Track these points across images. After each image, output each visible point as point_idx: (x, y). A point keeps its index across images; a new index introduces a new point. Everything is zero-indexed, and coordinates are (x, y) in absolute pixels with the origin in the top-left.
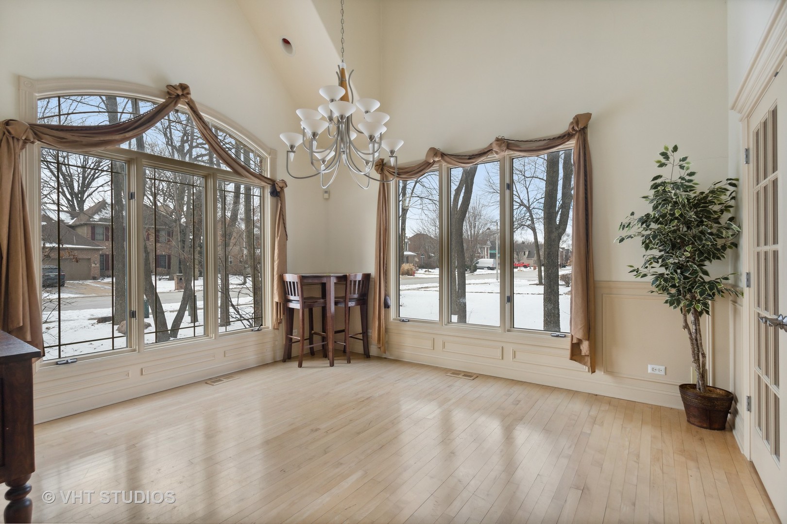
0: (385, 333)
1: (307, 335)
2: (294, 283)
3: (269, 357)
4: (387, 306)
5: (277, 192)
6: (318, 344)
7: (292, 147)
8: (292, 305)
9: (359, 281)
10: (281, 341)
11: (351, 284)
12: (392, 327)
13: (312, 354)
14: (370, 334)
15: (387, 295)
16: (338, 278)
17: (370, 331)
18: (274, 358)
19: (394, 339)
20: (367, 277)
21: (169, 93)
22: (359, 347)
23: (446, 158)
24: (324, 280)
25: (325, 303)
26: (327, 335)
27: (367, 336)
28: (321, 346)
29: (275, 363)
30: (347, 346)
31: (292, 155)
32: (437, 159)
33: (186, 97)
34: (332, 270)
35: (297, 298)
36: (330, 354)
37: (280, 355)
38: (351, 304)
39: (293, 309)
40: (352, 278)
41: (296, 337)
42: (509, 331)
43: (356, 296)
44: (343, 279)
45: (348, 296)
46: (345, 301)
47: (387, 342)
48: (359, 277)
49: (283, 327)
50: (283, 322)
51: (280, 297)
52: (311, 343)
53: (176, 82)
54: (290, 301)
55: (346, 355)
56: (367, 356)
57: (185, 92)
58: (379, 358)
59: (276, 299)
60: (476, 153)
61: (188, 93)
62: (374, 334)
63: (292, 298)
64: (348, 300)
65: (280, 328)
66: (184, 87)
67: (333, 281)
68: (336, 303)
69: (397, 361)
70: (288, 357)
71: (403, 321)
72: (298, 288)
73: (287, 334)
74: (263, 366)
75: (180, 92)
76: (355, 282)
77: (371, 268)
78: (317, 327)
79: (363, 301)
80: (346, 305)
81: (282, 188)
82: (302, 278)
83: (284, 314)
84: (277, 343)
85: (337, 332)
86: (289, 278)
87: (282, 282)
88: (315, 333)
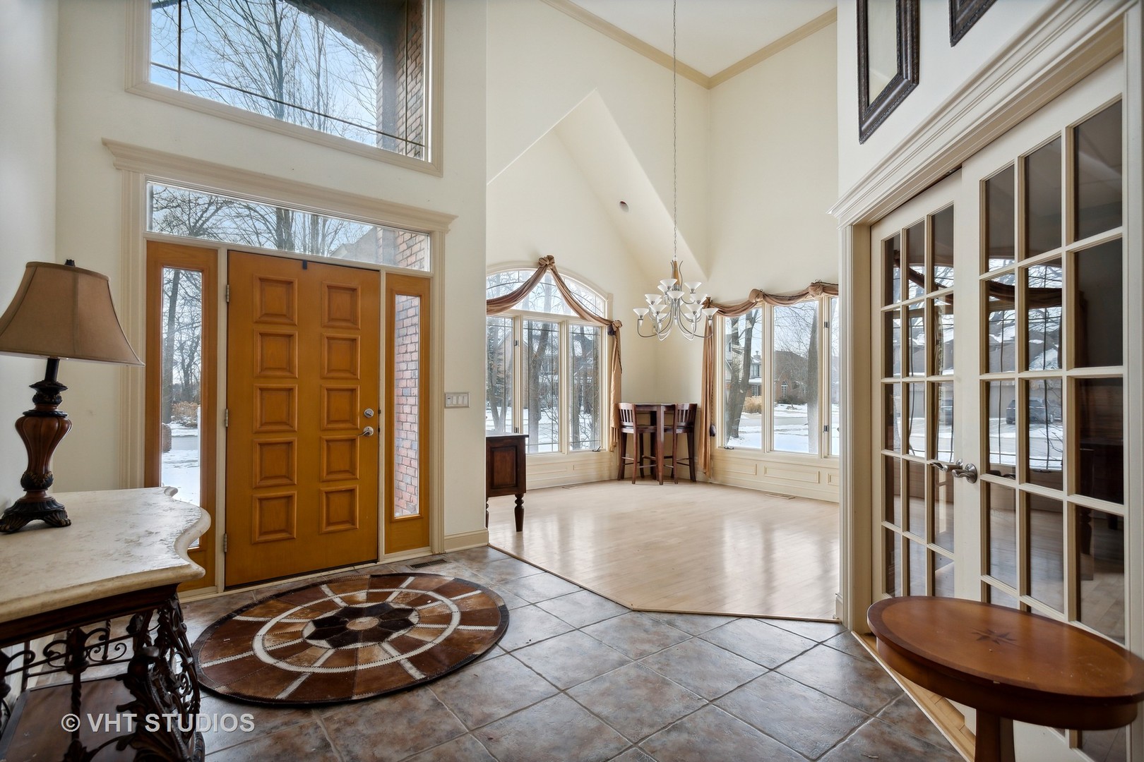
0: (710, 459)
1: (639, 460)
2: (628, 411)
3: (606, 476)
4: (712, 434)
5: (613, 332)
6: (647, 466)
7: (641, 316)
8: (625, 430)
9: (687, 411)
10: (615, 462)
11: (678, 414)
12: (717, 454)
13: (642, 477)
14: (696, 461)
15: (713, 424)
16: (667, 407)
17: (696, 458)
18: (610, 476)
19: (719, 465)
20: (694, 407)
21: (540, 264)
22: (686, 472)
23: (767, 298)
24: (655, 409)
25: (656, 430)
26: (657, 459)
27: (694, 463)
28: (649, 469)
29: (610, 480)
30: (675, 469)
31: (641, 321)
32: (758, 300)
33: (552, 265)
34: (660, 400)
35: (631, 424)
36: (660, 478)
37: (615, 474)
38: (679, 431)
39: (626, 434)
40: (680, 408)
41: (628, 458)
42: (825, 457)
43: (683, 424)
44: (671, 409)
45: (677, 423)
46: (673, 428)
47: (713, 468)
48: (687, 407)
49: (617, 450)
50: (618, 446)
51: (615, 424)
52: (641, 464)
53: (544, 255)
54: (624, 427)
55: (673, 478)
56: (693, 480)
57: (552, 261)
58: (705, 483)
59: (612, 425)
60: (796, 294)
61: (553, 263)
62: (700, 460)
63: (625, 424)
64: (676, 427)
65: (615, 451)
66: (550, 258)
67: (663, 409)
68: (666, 430)
69: (722, 485)
70: (621, 477)
71: (728, 448)
72: (632, 416)
73: (622, 456)
74: (601, 481)
75: (548, 263)
76: (683, 411)
77: (698, 399)
78: (647, 452)
79: (690, 429)
80: (674, 431)
81: (618, 328)
82: (637, 406)
83: (618, 438)
84: (612, 464)
85: (666, 457)
86: (623, 406)
87: (618, 412)
88: (646, 457)
